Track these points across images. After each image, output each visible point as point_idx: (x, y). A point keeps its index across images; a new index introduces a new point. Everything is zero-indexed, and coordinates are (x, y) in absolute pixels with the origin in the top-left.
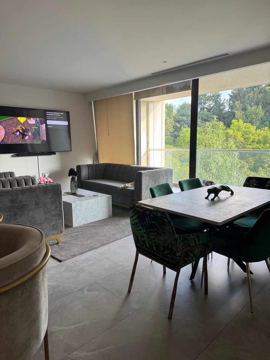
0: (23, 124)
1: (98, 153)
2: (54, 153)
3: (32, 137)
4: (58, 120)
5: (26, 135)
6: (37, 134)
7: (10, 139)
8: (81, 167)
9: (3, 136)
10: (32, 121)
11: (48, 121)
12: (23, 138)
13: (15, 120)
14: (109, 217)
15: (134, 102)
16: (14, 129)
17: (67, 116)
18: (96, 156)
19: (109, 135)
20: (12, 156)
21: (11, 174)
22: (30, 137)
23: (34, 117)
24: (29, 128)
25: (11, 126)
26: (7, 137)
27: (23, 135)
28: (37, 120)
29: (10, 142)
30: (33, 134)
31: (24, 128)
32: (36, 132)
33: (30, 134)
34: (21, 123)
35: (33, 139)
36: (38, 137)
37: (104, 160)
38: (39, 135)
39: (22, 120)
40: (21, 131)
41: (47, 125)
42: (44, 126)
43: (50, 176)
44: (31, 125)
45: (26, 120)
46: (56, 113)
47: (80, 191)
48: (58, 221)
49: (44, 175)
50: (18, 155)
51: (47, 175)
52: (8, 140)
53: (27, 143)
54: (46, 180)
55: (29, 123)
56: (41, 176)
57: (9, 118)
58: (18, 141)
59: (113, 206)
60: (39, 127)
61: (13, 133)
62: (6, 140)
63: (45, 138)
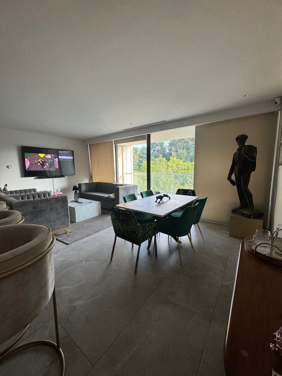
0: (43, 158)
1: (92, 176)
2: (64, 176)
3: (49, 166)
4: (66, 155)
5: (45, 165)
6: (52, 164)
7: (34, 168)
8: (81, 185)
9: (29, 166)
10: (49, 156)
11: (59, 156)
12: (42, 167)
13: (37, 155)
14: (99, 215)
15: (114, 146)
16: (36, 161)
17: (72, 153)
18: (91, 177)
19: (99, 165)
20: (35, 178)
21: (34, 190)
22: (47, 166)
23: (50, 154)
24: (46, 161)
25: (34, 159)
26: (31, 166)
27: (43, 165)
28: (52, 156)
29: (33, 169)
30: (50, 164)
31: (43, 161)
32: (52, 163)
33: (47, 164)
34: (41, 157)
35: (50, 168)
36: (53, 166)
37: (96, 180)
38: (54, 165)
39: (42, 155)
41: (59, 159)
42: (57, 160)
43: (61, 191)
44: (48, 159)
45: (45, 156)
46: (65, 151)
47: (81, 200)
48: (66, 219)
49: (57, 190)
50: (39, 178)
51: (59, 190)
52: (32, 168)
53: (45, 170)
54: (59, 193)
55: (47, 157)
56: (55, 191)
57: (32, 154)
58: (40, 169)
59: (101, 208)
60: (54, 160)
61: (35, 164)
62: (30, 168)
63: (57, 167)
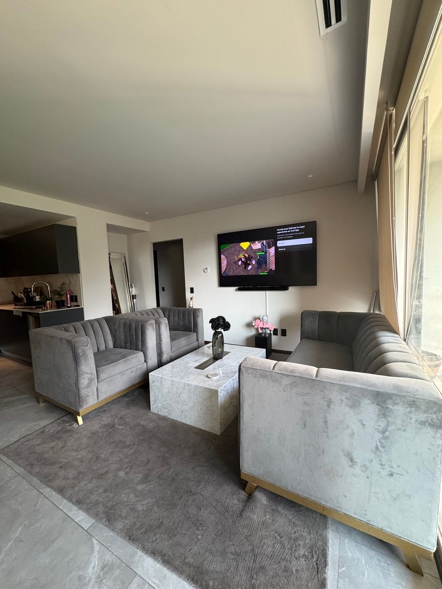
0: (246, 251)
1: (379, 291)
4: (295, 237)
5: (249, 265)
9: (225, 267)
10: (257, 245)
11: (278, 242)
12: (245, 268)
13: (237, 246)
16: (236, 257)
20: (236, 290)
23: (259, 239)
25: (233, 254)
26: (228, 267)
27: (246, 264)
28: (263, 243)
29: (232, 273)
31: (247, 255)
33: (254, 262)
39: (245, 245)
40: (243, 260)
41: (277, 248)
44: (255, 251)
45: (250, 246)
46: (292, 228)
52: (230, 270)
53: (250, 274)
55: (253, 248)
57: (231, 245)
58: (241, 272)
62: (227, 271)
63: (273, 267)
